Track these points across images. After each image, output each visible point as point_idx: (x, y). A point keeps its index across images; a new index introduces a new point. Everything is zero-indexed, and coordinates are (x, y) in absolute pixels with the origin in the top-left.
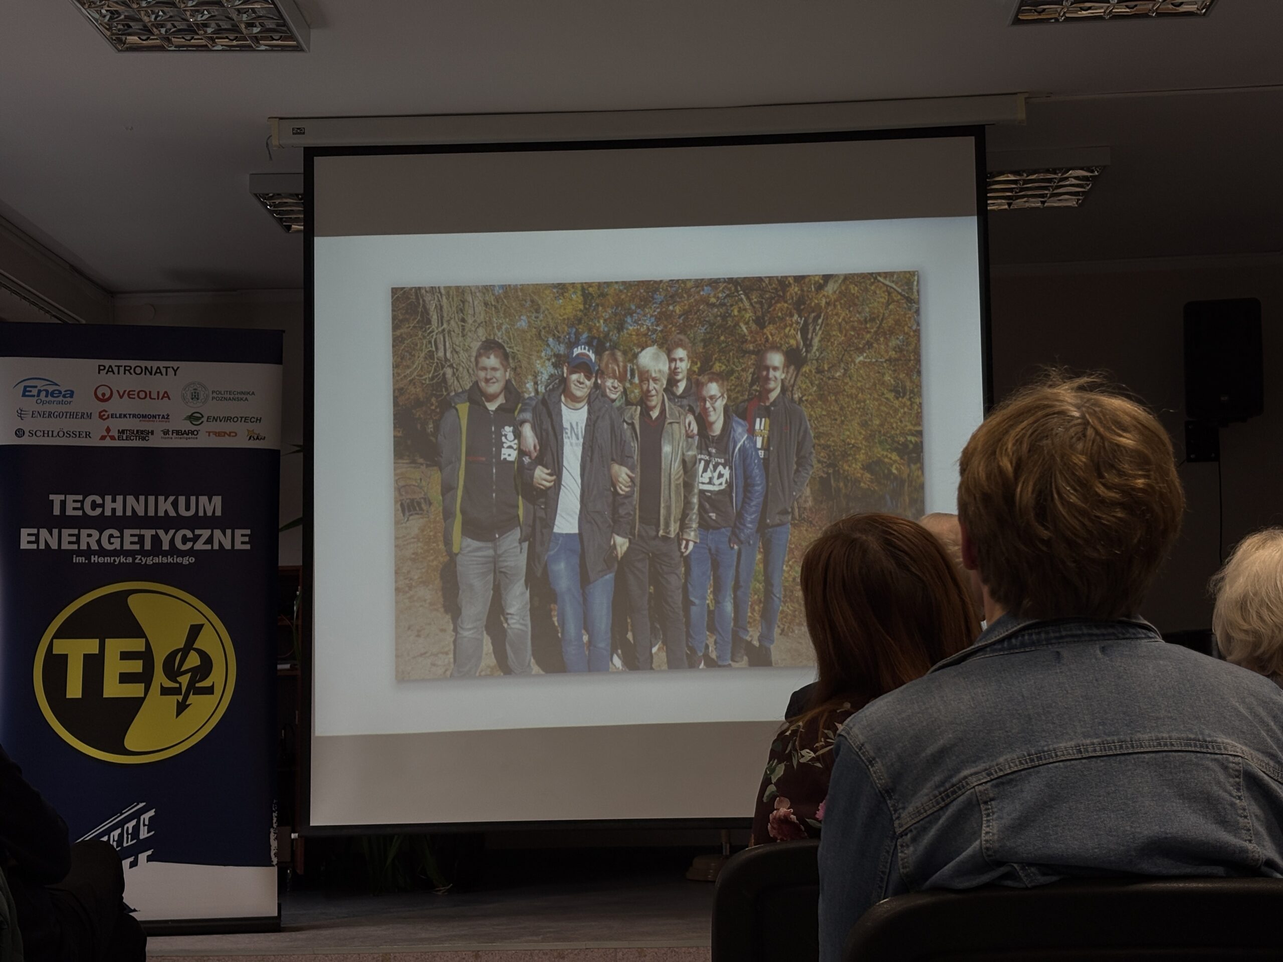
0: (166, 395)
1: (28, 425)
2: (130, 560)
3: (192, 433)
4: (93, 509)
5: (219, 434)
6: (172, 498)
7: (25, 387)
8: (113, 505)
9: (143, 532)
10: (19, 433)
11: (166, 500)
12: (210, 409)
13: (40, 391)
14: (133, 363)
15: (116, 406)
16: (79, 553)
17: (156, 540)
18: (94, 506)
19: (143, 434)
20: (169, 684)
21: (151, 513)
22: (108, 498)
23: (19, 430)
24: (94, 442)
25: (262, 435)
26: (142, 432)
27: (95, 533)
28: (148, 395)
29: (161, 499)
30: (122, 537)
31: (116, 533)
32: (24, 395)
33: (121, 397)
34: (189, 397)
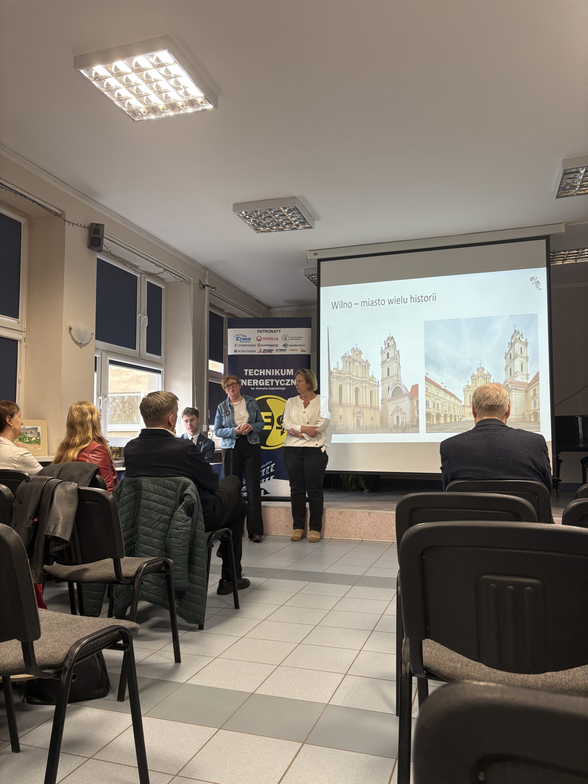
0: (277, 339)
1: (238, 348)
2: (267, 389)
3: (285, 350)
4: (257, 373)
5: (292, 350)
6: (279, 370)
7: (237, 337)
8: (262, 372)
9: (271, 380)
10: (235, 351)
11: (277, 370)
12: (290, 342)
13: (241, 339)
14: (267, 329)
15: (263, 342)
16: (253, 386)
17: (274, 382)
18: (257, 372)
19: (270, 351)
20: (279, 426)
21: (273, 374)
22: (261, 370)
23: (235, 350)
24: (257, 353)
25: (305, 350)
26: (270, 350)
27: (257, 381)
28: (272, 339)
29: (276, 370)
30: (265, 382)
31: (263, 381)
32: (237, 340)
33: (264, 340)
34: (284, 339)
